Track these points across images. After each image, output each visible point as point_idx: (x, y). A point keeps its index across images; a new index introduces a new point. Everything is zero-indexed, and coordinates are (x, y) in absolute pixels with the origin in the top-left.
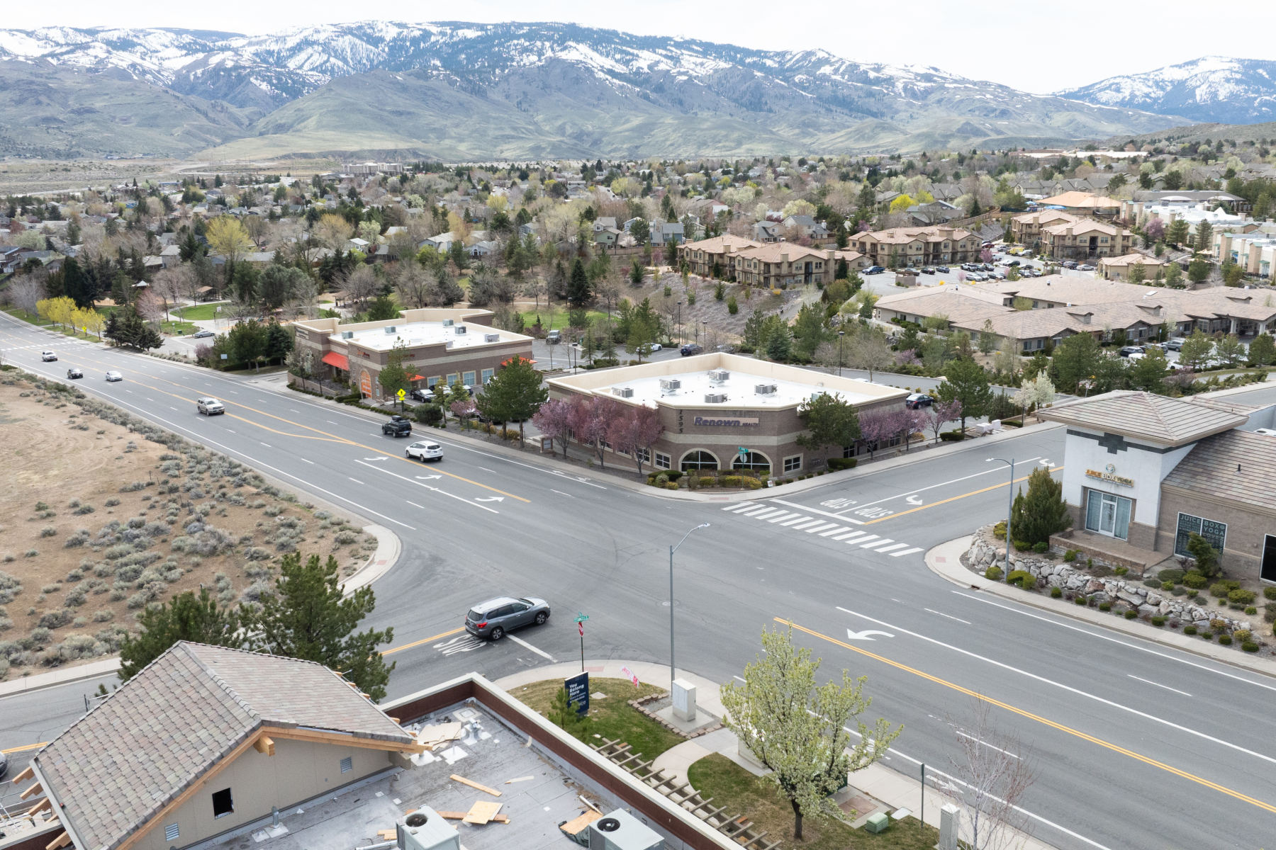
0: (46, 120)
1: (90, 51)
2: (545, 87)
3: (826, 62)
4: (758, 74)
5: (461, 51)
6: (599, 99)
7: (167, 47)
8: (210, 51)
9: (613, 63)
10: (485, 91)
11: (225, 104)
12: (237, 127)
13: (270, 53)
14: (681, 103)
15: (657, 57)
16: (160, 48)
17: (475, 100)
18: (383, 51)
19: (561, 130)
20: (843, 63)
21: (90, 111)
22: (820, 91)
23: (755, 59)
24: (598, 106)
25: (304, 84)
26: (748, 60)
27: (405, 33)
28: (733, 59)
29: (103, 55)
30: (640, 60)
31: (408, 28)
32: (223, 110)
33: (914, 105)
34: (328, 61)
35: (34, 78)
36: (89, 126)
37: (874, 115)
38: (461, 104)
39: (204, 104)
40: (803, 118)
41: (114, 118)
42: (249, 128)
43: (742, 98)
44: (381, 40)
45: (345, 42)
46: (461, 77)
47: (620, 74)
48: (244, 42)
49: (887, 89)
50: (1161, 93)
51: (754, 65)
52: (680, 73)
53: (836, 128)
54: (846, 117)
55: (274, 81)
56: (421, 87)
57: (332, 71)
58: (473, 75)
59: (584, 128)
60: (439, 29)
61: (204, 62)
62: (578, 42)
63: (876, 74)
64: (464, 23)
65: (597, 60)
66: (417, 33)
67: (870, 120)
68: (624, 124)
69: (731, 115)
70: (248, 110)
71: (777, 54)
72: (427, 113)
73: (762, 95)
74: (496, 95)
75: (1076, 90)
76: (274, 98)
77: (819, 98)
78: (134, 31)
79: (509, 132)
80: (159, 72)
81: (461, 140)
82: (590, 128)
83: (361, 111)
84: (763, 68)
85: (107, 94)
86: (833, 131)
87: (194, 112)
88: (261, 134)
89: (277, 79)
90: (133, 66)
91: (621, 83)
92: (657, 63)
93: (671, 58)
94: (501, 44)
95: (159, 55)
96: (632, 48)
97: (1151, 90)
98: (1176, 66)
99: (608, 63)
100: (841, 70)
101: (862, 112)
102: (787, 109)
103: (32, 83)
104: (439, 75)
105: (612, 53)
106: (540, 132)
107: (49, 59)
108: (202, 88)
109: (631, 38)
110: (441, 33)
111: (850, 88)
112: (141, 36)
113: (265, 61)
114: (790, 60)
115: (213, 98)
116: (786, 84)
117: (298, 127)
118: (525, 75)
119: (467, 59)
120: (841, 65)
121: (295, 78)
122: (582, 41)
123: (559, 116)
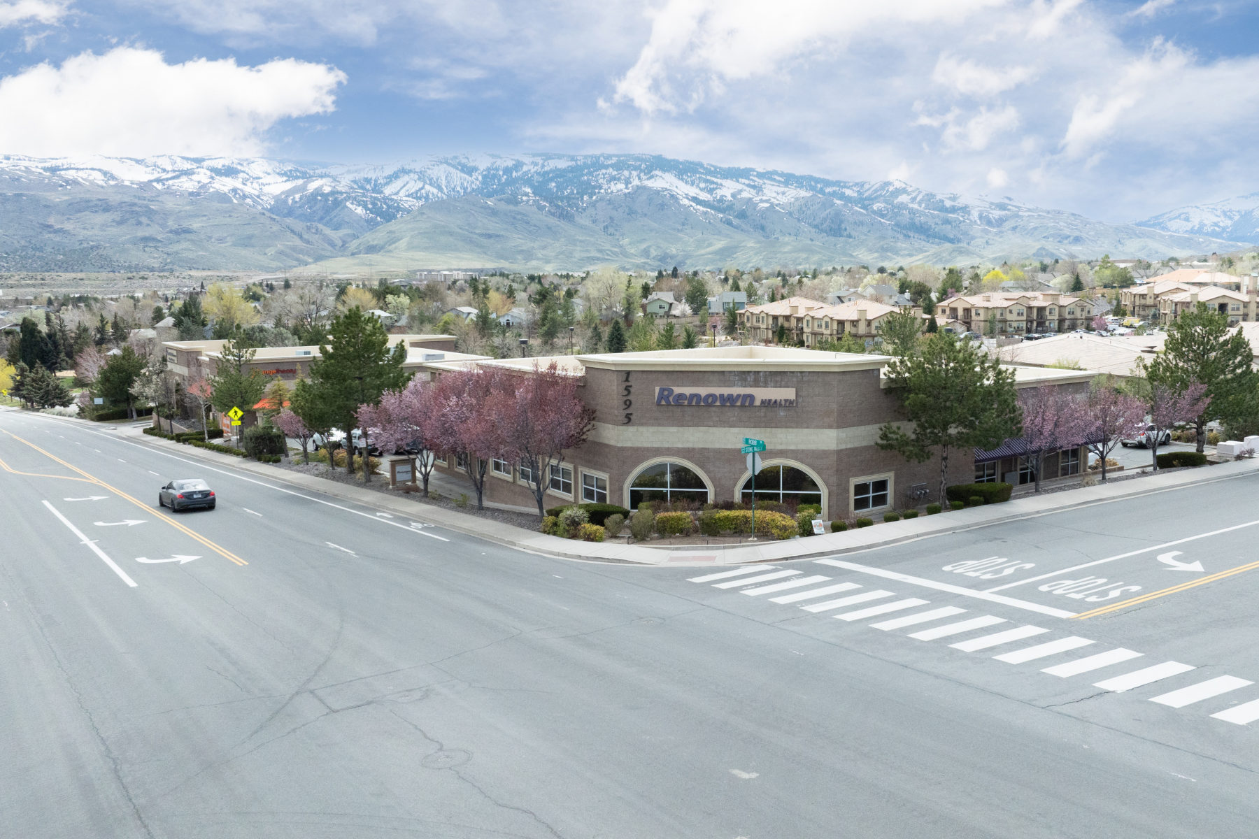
0: (145, 239)
1: (195, 177)
2: (631, 212)
3: (904, 191)
4: (838, 202)
5: (552, 180)
6: (683, 224)
7: (269, 174)
8: (310, 178)
9: (698, 191)
10: (573, 216)
11: (320, 226)
12: (330, 248)
13: (368, 181)
14: (763, 228)
15: (740, 187)
16: (261, 175)
17: (563, 224)
18: (477, 179)
19: (646, 253)
20: (920, 192)
21: (188, 231)
22: (898, 218)
23: (835, 188)
24: (682, 231)
25: (398, 209)
26: (828, 190)
27: (498, 163)
28: (813, 189)
29: (205, 180)
30: (724, 189)
31: (501, 158)
32: (317, 232)
33: (990, 231)
34: (423, 188)
35: (136, 201)
36: (185, 245)
37: (951, 241)
38: (549, 228)
39: (299, 226)
40: (882, 243)
41: (210, 238)
42: (342, 249)
43: (822, 224)
44: (475, 169)
45: (440, 172)
46: (550, 203)
47: (704, 201)
48: (343, 169)
49: (963, 216)
50: (1229, 223)
51: (834, 194)
52: (762, 201)
53: (914, 252)
54: (924, 243)
55: (370, 206)
56: (511, 211)
57: (427, 198)
58: (562, 201)
59: (668, 251)
60: (531, 160)
61: (303, 188)
62: (664, 171)
63: (952, 203)
64: (555, 155)
65: (683, 189)
66: (510, 163)
67: (948, 245)
68: (707, 247)
69: (812, 240)
70: (342, 232)
71: (856, 184)
72: (516, 236)
73: (841, 222)
74: (583, 220)
75: (1146, 219)
76: (368, 221)
77: (897, 225)
78: (239, 160)
79: (596, 254)
80: (258, 197)
81: (548, 262)
82: (674, 251)
83: (451, 234)
84: (842, 197)
85: (205, 216)
86: (910, 255)
87: (289, 233)
88: (353, 254)
89: (372, 204)
90: (235, 190)
91: (705, 209)
92: (740, 191)
93: (754, 187)
94: (590, 173)
95: (260, 181)
96: (717, 178)
97: (1219, 219)
98: (1243, 197)
99: (693, 191)
100: (918, 199)
101: (939, 238)
102: (866, 235)
103: (135, 204)
104: (528, 201)
105: (697, 182)
106: (625, 255)
107: (155, 184)
108: (300, 211)
109: (715, 169)
110: (533, 162)
111: (927, 216)
112: (245, 164)
113: (362, 188)
114: (869, 189)
115: (309, 221)
116: (865, 212)
117: (390, 248)
118: (611, 202)
119: (557, 187)
120: (918, 195)
121: (390, 203)
122: (668, 171)
123: (644, 240)
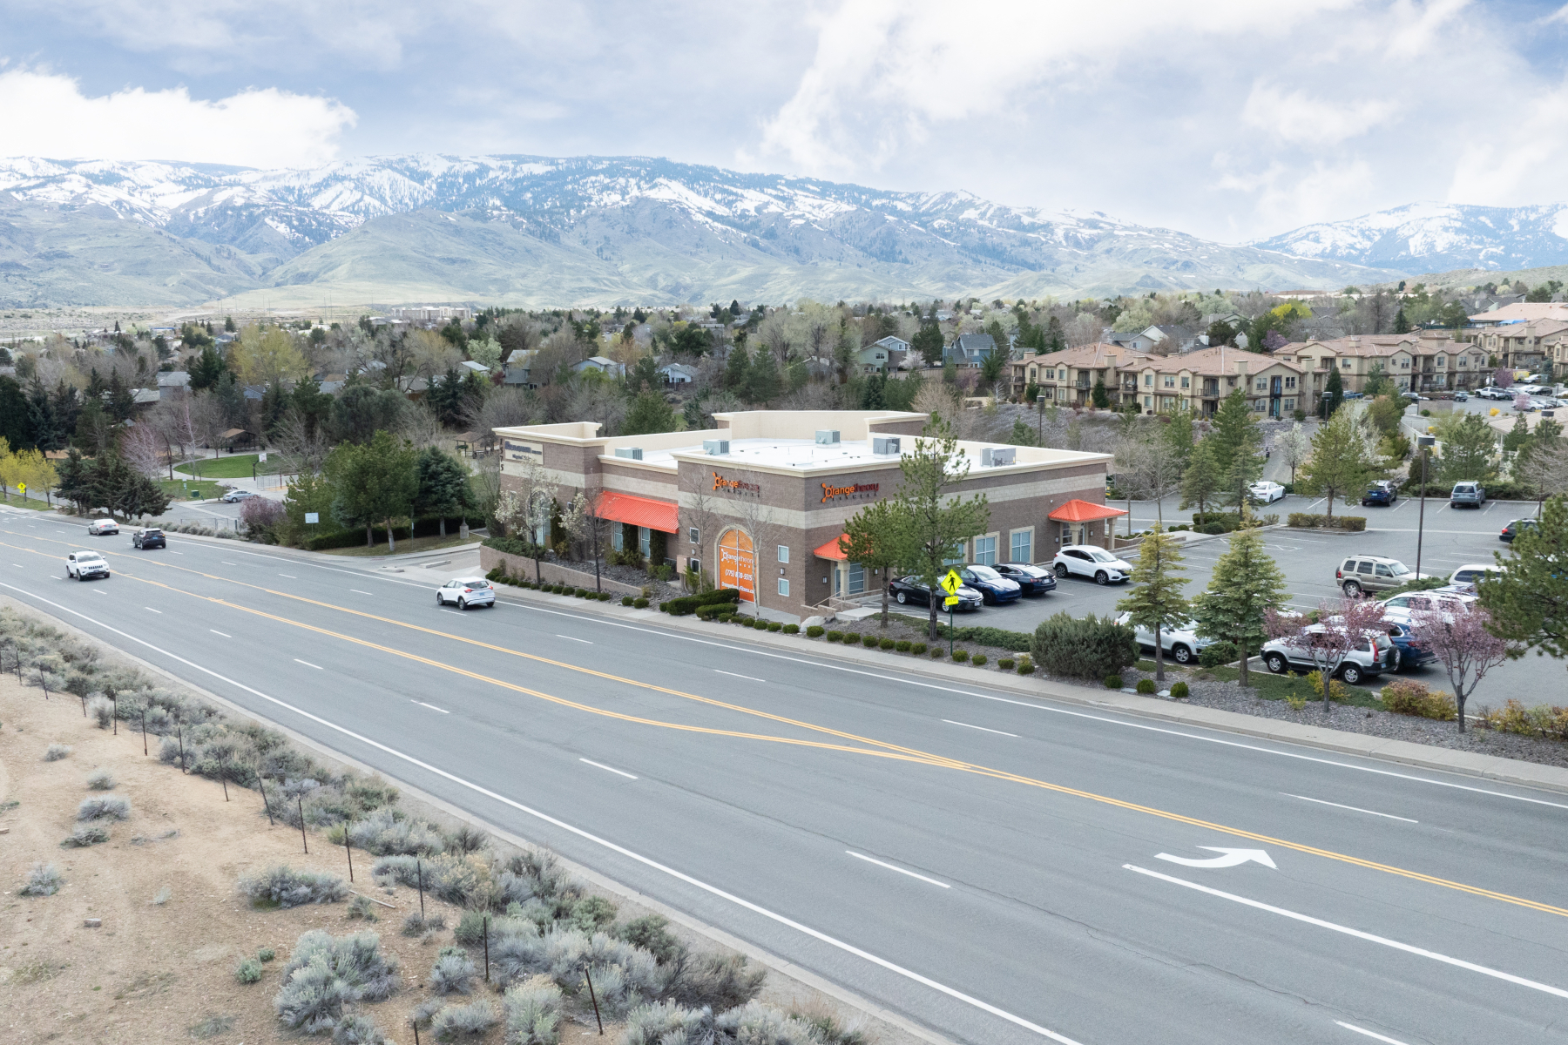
0: (7, 266)
1: (64, 185)
2: (632, 231)
3: (971, 204)
4: (891, 218)
5: (527, 189)
6: (697, 246)
7: (161, 182)
8: (216, 186)
9: (713, 204)
10: (557, 235)
11: (233, 249)
12: (247, 277)
13: (290, 190)
14: (797, 251)
15: (765, 198)
16: (151, 183)
17: (546, 246)
18: (430, 188)
19: (652, 283)
20: (991, 206)
21: (62, 255)
22: (965, 239)
23: (884, 201)
24: (696, 254)
25: (332, 226)
26: (876, 203)
27: (457, 168)
28: (856, 201)
29: (80, 189)
30: (746, 201)
31: (460, 161)
32: (230, 256)
33: (1079, 255)
34: (361, 199)
36: (60, 273)
37: (1032, 267)
38: (528, 251)
39: (206, 248)
40: (947, 270)
41: (92, 264)
42: (261, 278)
43: (871, 246)
44: (428, 175)
45: (382, 179)
46: (528, 219)
47: (722, 216)
48: (258, 176)
49: (1045, 236)
50: (1368, 244)
51: (884, 207)
52: (795, 217)
53: (988, 282)
54: (999, 270)
55: (295, 223)
56: (479, 229)
57: (366, 212)
58: (543, 216)
59: (680, 280)
60: (499, 163)
61: (207, 200)
62: (670, 178)
63: (1031, 220)
64: (529, 157)
65: (697, 202)
66: (472, 168)
67: (1027, 274)
68: (729, 275)
69: (860, 266)
70: (262, 257)
71: (911, 196)
72: (486, 261)
73: (895, 243)
74: (570, 240)
75: (1267, 240)
76: (293, 243)
77: (964, 247)
78: (121, 163)
79: (589, 284)
80: (150, 211)
81: (529, 294)
82: (688, 281)
83: (404, 258)
84: (894, 211)
85: (84, 235)
86: (984, 285)
87: (194, 257)
88: (278, 285)
89: (298, 220)
90: (119, 203)
91: (724, 227)
92: (767, 204)
93: (783, 199)
94: (575, 181)
95: (152, 191)
96: (736, 187)
97: (1355, 240)
98: (1384, 212)
99: (707, 204)
100: (988, 215)
101: (1017, 264)
102: (925, 259)
104: (500, 216)
105: (711, 192)
106: (627, 285)
107: (14, 194)
108: (204, 230)
109: (734, 176)
110: (501, 167)
111: (1000, 235)
112: (130, 169)
113: (283, 199)
114: (926, 202)
115: (218, 242)
116: (924, 230)
117: (326, 276)
118: (606, 217)
119: (534, 198)
120: (988, 209)
121: (321, 219)
122: (675, 179)
123: (648, 266)
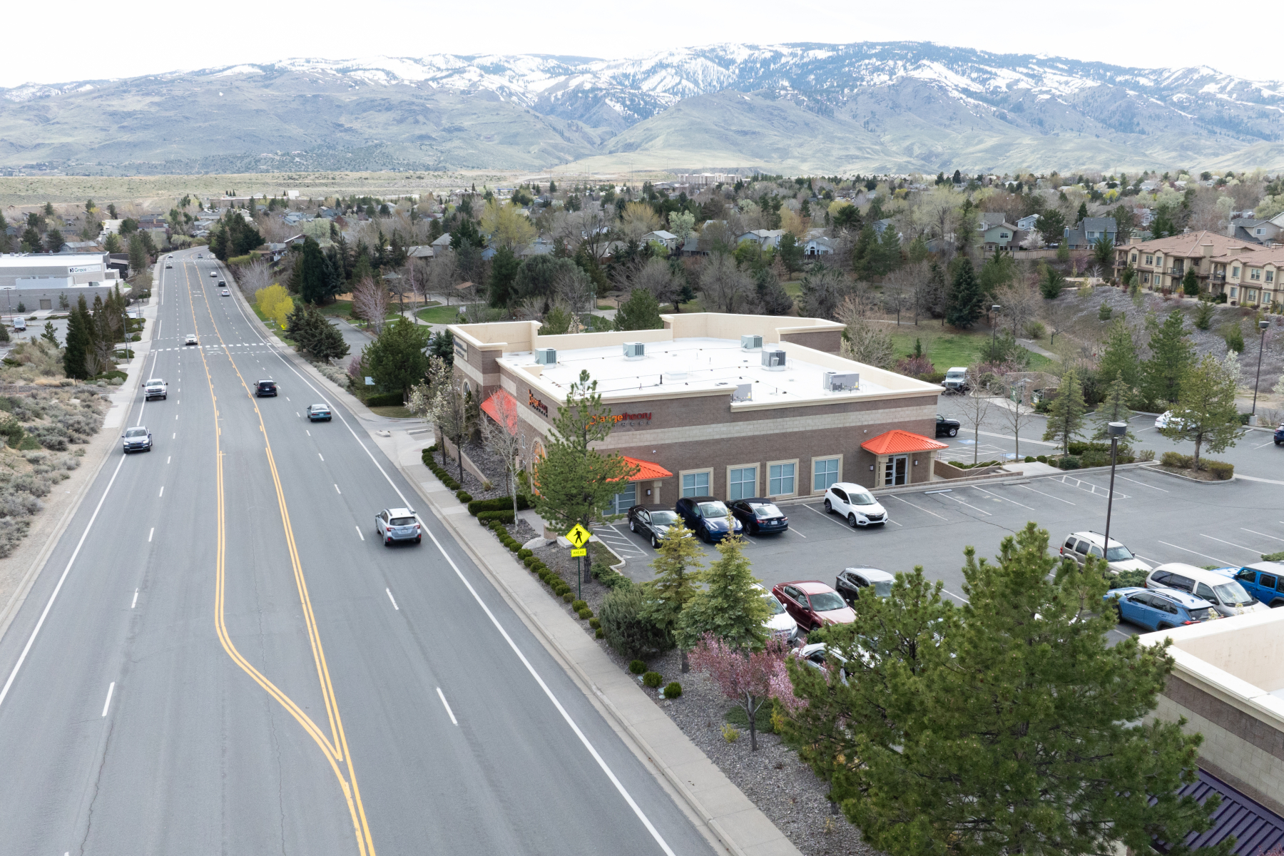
0: (421, 137)
1: (466, 75)
2: (895, 106)
3: (1212, 79)
4: (1131, 93)
5: (811, 72)
6: (951, 119)
7: (533, 71)
8: (571, 74)
9: (969, 82)
10: (832, 111)
11: (580, 124)
12: (589, 146)
13: (626, 76)
14: (1041, 123)
15: (1016, 76)
16: (526, 72)
17: (822, 120)
18: (734, 73)
19: (909, 152)
20: (1232, 80)
21: (459, 129)
22: (1202, 111)
23: (1127, 77)
24: (949, 126)
25: (655, 105)
26: (1119, 79)
27: (756, 55)
28: (1102, 77)
29: (475, 78)
30: (999, 79)
31: (759, 49)
32: (578, 129)
34: (679, 83)
35: (415, 100)
36: (457, 143)
37: (1267, 138)
38: (807, 124)
39: (561, 123)
40: (1181, 140)
41: (479, 135)
42: (600, 147)
43: (1110, 118)
44: (732, 62)
45: (697, 65)
46: (809, 97)
47: (976, 93)
48: (603, 65)
51: (1126, 83)
52: (1042, 92)
53: (1220, 151)
54: (1233, 140)
55: (628, 103)
56: (768, 107)
57: (683, 93)
58: (821, 95)
59: (933, 149)
60: (790, 51)
61: (565, 85)
62: (933, 60)
63: (1272, 93)
64: (816, 44)
65: (953, 80)
66: (768, 55)
67: (1261, 144)
68: (977, 144)
69: (1098, 136)
70: (601, 130)
71: (1154, 72)
72: (772, 133)
73: (1134, 115)
74: (843, 115)
76: (626, 118)
77: (1201, 119)
78: (506, 57)
79: (853, 152)
80: (524, 94)
81: (804, 160)
82: (940, 149)
83: (707, 131)
84: (1136, 86)
85: (475, 114)
86: (1216, 155)
87: (551, 131)
88: (611, 152)
89: (630, 100)
90: (502, 88)
91: (976, 102)
92: (1018, 81)
93: (1032, 76)
94: (851, 64)
95: (526, 78)
96: (991, 66)
99: (963, 82)
100: (1228, 89)
101: (1253, 134)
102: (1162, 131)
103: (413, 103)
104: (786, 95)
105: (968, 71)
106: (886, 153)
107: (430, 83)
108: (561, 109)
109: (990, 57)
110: (792, 54)
111: (1239, 108)
112: (512, 61)
113: (620, 83)
114: (1168, 78)
115: (571, 118)
116: (1162, 104)
117: (647, 146)
118: (874, 95)
119: (816, 79)
120: (1229, 83)
121: (648, 99)
122: (937, 60)
123: (907, 137)
